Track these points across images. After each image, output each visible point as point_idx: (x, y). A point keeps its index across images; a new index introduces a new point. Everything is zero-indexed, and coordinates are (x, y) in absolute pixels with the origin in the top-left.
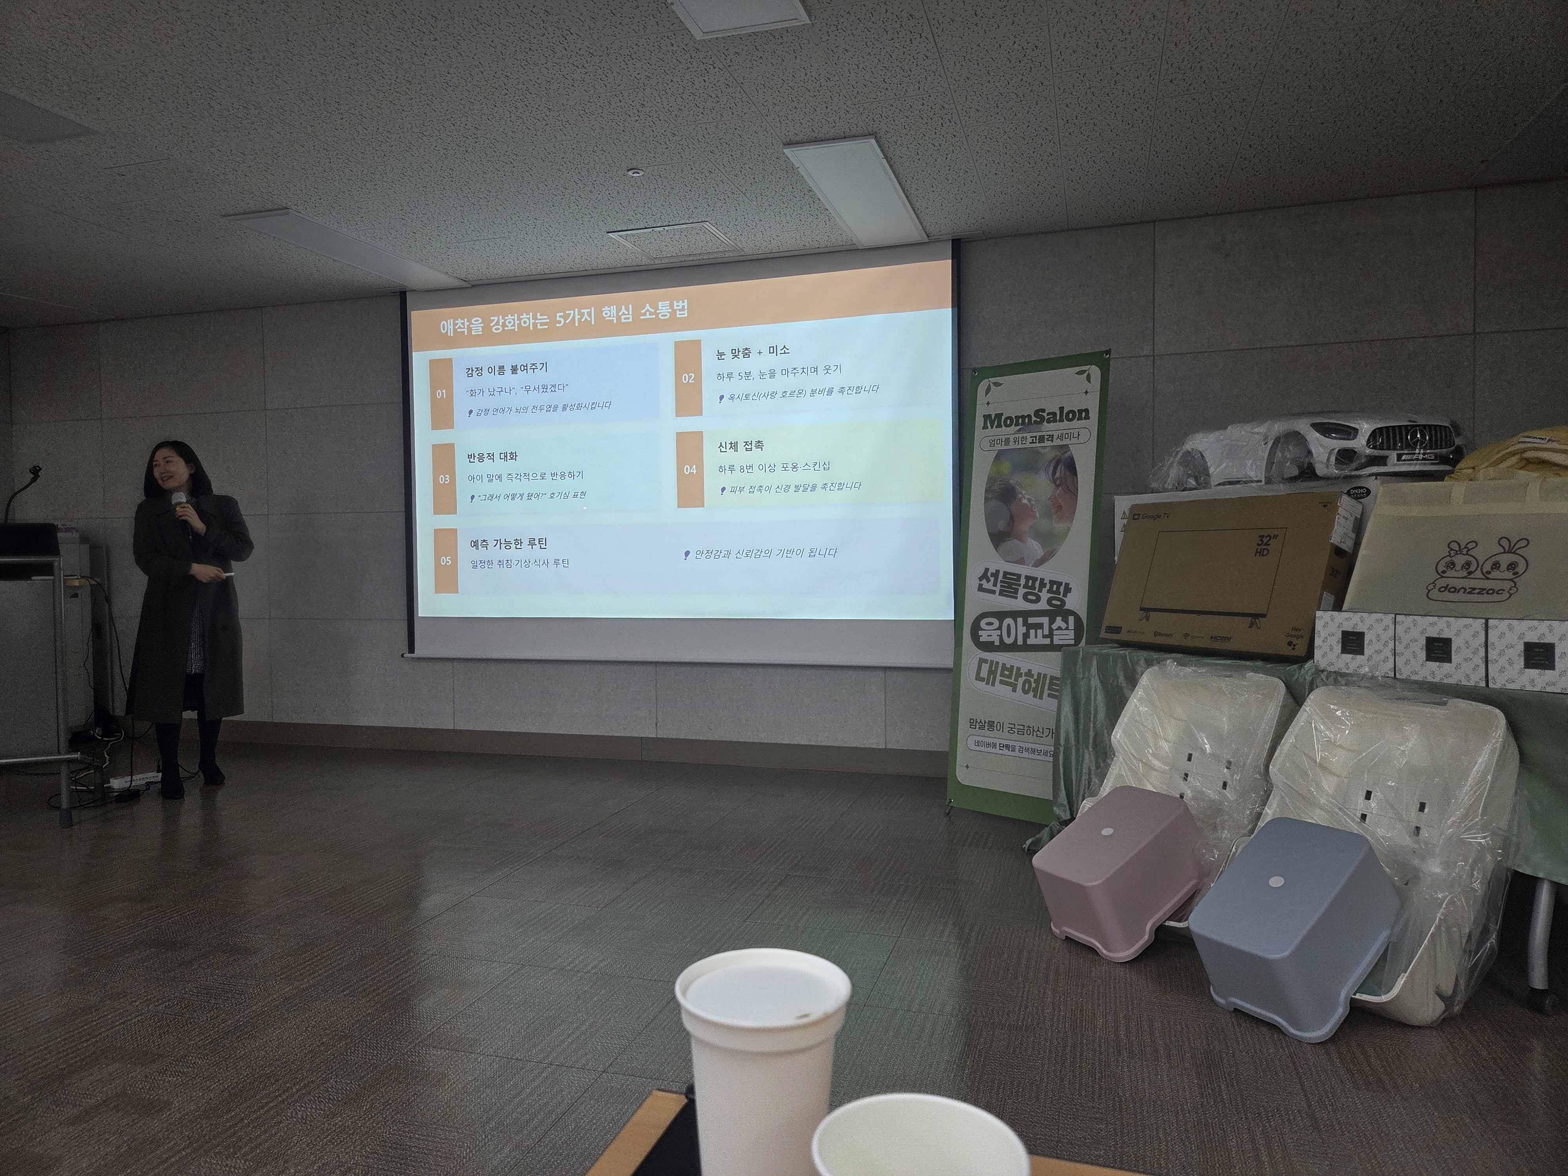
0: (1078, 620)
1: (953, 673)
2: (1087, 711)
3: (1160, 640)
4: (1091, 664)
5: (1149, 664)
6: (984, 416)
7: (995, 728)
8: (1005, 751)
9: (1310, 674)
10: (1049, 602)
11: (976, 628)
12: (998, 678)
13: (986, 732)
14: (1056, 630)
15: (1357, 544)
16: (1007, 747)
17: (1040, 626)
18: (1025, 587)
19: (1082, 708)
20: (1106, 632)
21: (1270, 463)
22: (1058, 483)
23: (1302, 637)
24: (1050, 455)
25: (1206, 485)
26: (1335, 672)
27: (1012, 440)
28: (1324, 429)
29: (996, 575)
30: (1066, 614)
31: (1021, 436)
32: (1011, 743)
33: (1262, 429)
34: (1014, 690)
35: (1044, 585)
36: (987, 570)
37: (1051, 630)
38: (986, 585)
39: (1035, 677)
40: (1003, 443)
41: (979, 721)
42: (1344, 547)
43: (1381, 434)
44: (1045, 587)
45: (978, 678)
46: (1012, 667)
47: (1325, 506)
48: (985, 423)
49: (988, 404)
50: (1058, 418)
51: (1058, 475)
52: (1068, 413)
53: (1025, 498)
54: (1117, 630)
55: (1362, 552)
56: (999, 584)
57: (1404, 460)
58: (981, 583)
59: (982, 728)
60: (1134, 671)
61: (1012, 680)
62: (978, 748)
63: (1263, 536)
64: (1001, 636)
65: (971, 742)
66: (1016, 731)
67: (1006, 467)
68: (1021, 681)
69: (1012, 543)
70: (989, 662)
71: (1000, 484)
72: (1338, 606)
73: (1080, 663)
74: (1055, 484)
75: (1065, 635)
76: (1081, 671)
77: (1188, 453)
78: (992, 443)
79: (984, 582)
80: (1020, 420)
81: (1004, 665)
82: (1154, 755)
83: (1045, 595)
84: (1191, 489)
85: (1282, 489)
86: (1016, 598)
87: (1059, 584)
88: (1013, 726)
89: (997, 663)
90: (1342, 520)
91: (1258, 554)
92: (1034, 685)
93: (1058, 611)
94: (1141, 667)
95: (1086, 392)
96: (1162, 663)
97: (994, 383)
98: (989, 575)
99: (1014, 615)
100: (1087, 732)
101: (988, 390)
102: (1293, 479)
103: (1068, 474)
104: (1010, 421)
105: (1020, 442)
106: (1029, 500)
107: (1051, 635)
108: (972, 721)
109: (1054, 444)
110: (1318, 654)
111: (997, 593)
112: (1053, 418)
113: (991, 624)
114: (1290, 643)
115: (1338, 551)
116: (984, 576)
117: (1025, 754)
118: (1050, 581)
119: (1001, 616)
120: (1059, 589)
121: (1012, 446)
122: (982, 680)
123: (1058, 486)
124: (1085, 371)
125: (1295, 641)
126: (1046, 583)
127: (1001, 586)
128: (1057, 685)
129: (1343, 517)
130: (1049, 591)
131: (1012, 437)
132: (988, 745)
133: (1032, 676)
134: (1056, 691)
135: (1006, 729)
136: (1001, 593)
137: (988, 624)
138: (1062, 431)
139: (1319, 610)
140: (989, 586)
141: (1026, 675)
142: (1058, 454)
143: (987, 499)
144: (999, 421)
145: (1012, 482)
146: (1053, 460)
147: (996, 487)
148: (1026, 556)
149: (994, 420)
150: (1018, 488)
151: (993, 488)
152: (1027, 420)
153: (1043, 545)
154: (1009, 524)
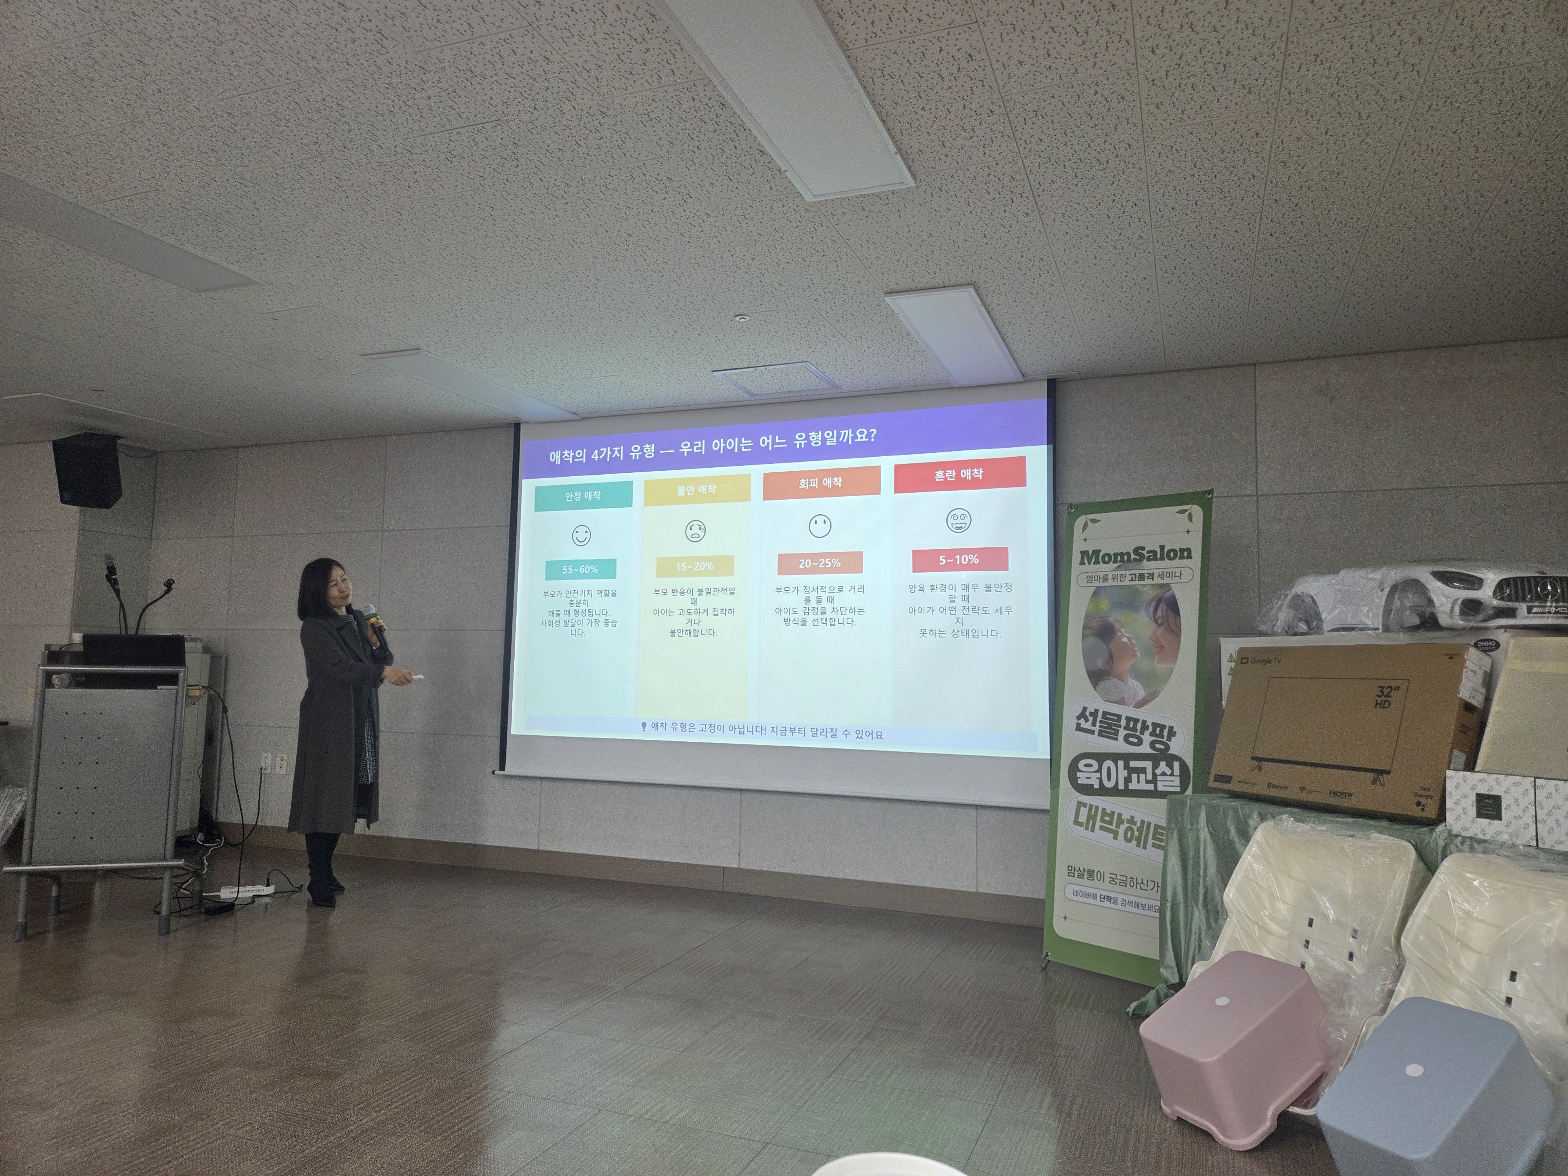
0: (1183, 765)
1: (1049, 814)
2: (1197, 865)
3: (1274, 793)
4: (1199, 814)
5: (1263, 818)
6: (1081, 552)
7: (1095, 878)
8: (1107, 904)
9: (1442, 838)
10: (1152, 745)
11: (1073, 768)
12: (1098, 824)
13: (1085, 881)
14: (1160, 775)
15: (1488, 700)
16: (1109, 898)
17: (1143, 770)
18: (1127, 728)
19: (1191, 862)
20: (1215, 781)
21: (1387, 611)
22: (1160, 621)
23: (1431, 797)
24: (1149, 594)
25: (1319, 630)
26: (1471, 838)
27: (1110, 577)
28: (1446, 578)
29: (1095, 714)
30: (1171, 759)
31: (1120, 573)
32: (1112, 895)
33: (1377, 575)
34: (1115, 838)
35: (1147, 728)
36: (1085, 709)
37: (1154, 775)
38: (1084, 725)
39: (1138, 825)
40: (1101, 580)
41: (1078, 869)
42: (1474, 703)
43: (1508, 585)
44: (1147, 729)
45: (1077, 822)
46: (1113, 813)
47: (1451, 658)
48: (1082, 559)
49: (1085, 540)
50: (1159, 556)
51: (1159, 614)
52: (1170, 551)
53: (1124, 636)
54: (1227, 779)
55: (1494, 708)
56: (1098, 724)
57: (1537, 613)
58: (1079, 722)
59: (1081, 876)
60: (1247, 824)
61: (1113, 827)
62: (1075, 898)
63: (1383, 687)
64: (1100, 779)
65: (1070, 889)
66: (1118, 881)
67: (1104, 604)
68: (1123, 828)
69: (1111, 683)
70: (1088, 807)
71: (1098, 621)
72: (1470, 766)
73: (1187, 813)
74: (1157, 623)
75: (1170, 783)
76: (1189, 821)
77: (1297, 596)
78: (1090, 579)
79: (1082, 721)
80: (1119, 557)
81: (1104, 810)
82: (1272, 919)
83: (1147, 738)
84: (1302, 634)
85: (1402, 639)
86: (1116, 739)
87: (1163, 727)
88: (1114, 877)
89: (1097, 808)
90: (1471, 674)
91: (1379, 706)
92: (1136, 833)
93: (1162, 756)
94: (1255, 821)
95: (1188, 532)
96: (1277, 818)
97: (1091, 520)
98: (1087, 714)
99: (1115, 757)
100: (1196, 886)
101: (1085, 527)
102: (1414, 629)
103: (1170, 612)
104: (1108, 558)
105: (1119, 580)
106: (1129, 639)
107: (1154, 781)
108: (1070, 868)
109: (1154, 582)
110: (1450, 817)
111: (1097, 733)
112: (1153, 556)
113: (1090, 765)
114: (1418, 804)
115: (1468, 707)
116: (1082, 715)
117: (1128, 908)
118: (1153, 724)
119: (1101, 758)
120: (1163, 732)
121: (1110, 583)
122: (1081, 824)
123: (1159, 625)
124: (1187, 510)
125: (1423, 801)
126: (1148, 726)
127: (1101, 726)
128: (1162, 834)
129: (1472, 671)
130: (1151, 734)
131: (1110, 574)
132: (1088, 895)
133: (1135, 823)
134: (1161, 840)
135: (1107, 879)
136: (1101, 734)
137: (1086, 765)
138: (1163, 570)
139: (1449, 769)
140: (1088, 725)
141: (1128, 822)
142: (1159, 592)
143: (1084, 636)
144: (1097, 558)
145: (1111, 619)
146: (1152, 600)
147: (1094, 624)
148: (1126, 696)
149: (1092, 557)
150: (1117, 625)
151: (1091, 625)
152: (1126, 558)
153: (1145, 686)
154: (1108, 663)
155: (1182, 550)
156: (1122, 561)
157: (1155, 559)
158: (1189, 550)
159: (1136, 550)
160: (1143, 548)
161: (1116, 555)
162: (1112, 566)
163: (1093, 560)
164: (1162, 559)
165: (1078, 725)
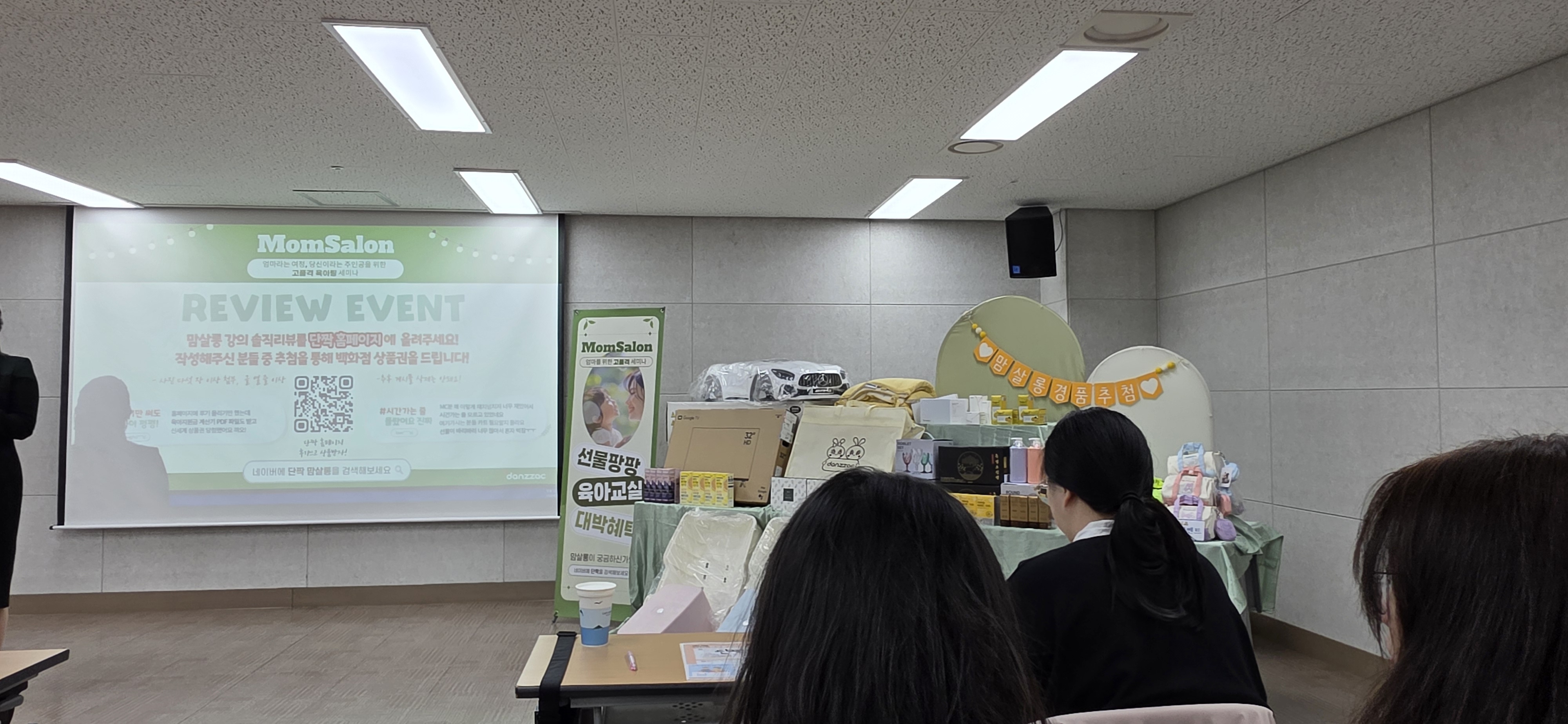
0: (644, 483)
1: (557, 523)
6: (583, 343)
7: (589, 559)
8: (596, 574)
9: (767, 513)
10: (626, 471)
11: (576, 489)
12: (592, 524)
13: (582, 562)
14: (630, 490)
15: (793, 439)
16: (597, 571)
17: (620, 488)
18: (611, 461)
21: (753, 389)
22: (632, 392)
23: (765, 492)
24: (627, 373)
25: (721, 399)
27: (602, 361)
28: (777, 374)
29: (590, 453)
30: (637, 479)
31: (608, 358)
32: (599, 568)
33: (749, 367)
34: (602, 532)
36: (584, 450)
37: (627, 490)
38: (583, 460)
39: (617, 522)
40: (596, 363)
41: (577, 555)
42: (788, 441)
43: (804, 378)
44: (624, 462)
45: (577, 525)
46: (601, 516)
47: (778, 417)
48: (584, 348)
50: (632, 349)
51: (632, 387)
52: (639, 346)
53: (610, 401)
55: (797, 441)
56: (592, 459)
57: (817, 393)
58: (580, 458)
59: (579, 559)
61: (601, 525)
62: (575, 574)
63: (748, 433)
64: (593, 495)
65: (572, 568)
66: (603, 559)
68: (607, 525)
69: (601, 432)
70: (585, 514)
71: (593, 391)
72: (782, 476)
74: (630, 393)
75: (636, 494)
78: (588, 362)
79: (582, 457)
81: (595, 515)
83: (623, 467)
84: (712, 401)
85: (758, 405)
86: (604, 469)
87: (633, 459)
88: (601, 557)
89: (591, 514)
90: (786, 426)
91: (745, 443)
92: (615, 528)
93: (632, 477)
95: (650, 334)
97: (591, 322)
98: (586, 453)
99: (602, 480)
101: (587, 325)
102: (762, 400)
103: (638, 386)
104: (600, 349)
105: (607, 363)
106: (613, 403)
107: (627, 494)
108: (572, 555)
110: (772, 501)
111: (592, 465)
112: (629, 348)
113: (587, 487)
114: (760, 495)
115: (785, 443)
116: (582, 454)
117: (609, 575)
118: (627, 457)
119: (593, 481)
120: (631, 462)
121: (602, 365)
122: (580, 526)
123: (632, 394)
124: (649, 320)
125: (762, 494)
126: (624, 459)
127: (594, 461)
128: (631, 527)
129: (787, 423)
130: (627, 464)
131: (602, 359)
132: (584, 571)
133: (614, 522)
134: (630, 530)
135: (596, 559)
136: (594, 466)
137: (584, 487)
138: (635, 358)
139: (774, 476)
140: (586, 461)
141: (610, 521)
142: (632, 372)
143: (584, 401)
144: (593, 348)
145: (602, 390)
146: (628, 376)
147: (591, 393)
148: (610, 441)
149: (589, 347)
150: (605, 394)
151: (589, 393)
152: (612, 348)
153: (622, 434)
154: (599, 418)
155: (646, 346)
156: (609, 350)
157: (630, 350)
158: (650, 346)
159: (618, 344)
160: (623, 343)
161: (605, 346)
162: (603, 353)
163: (591, 349)
164: (634, 350)
165: (580, 460)
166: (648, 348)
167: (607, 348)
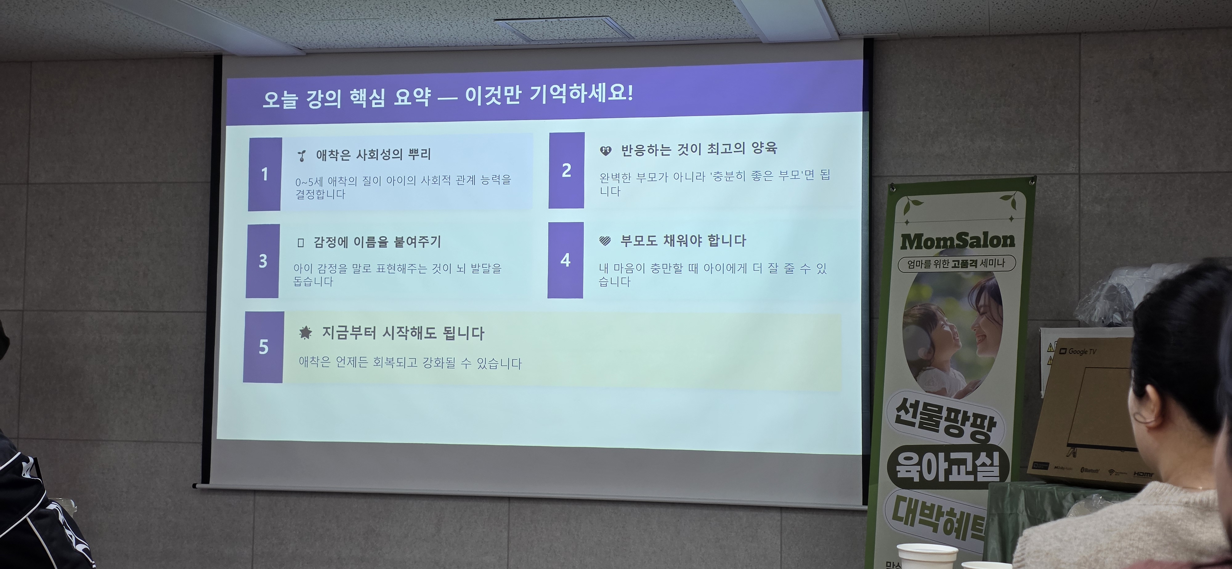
0: (1003, 455)
1: (864, 514)
3: (1086, 476)
4: (1018, 498)
5: (1076, 499)
6: (903, 236)
10: (973, 436)
11: (893, 462)
12: (918, 517)
14: (979, 466)
17: (963, 462)
18: (948, 419)
22: (982, 310)
24: (973, 281)
27: (932, 263)
29: (915, 406)
30: (990, 450)
31: (942, 259)
34: (935, 531)
35: (968, 419)
36: (905, 400)
37: (975, 466)
38: (904, 416)
39: (958, 516)
40: (923, 266)
44: (969, 421)
45: (896, 517)
46: (933, 505)
48: (904, 243)
50: (982, 243)
51: (982, 302)
52: (993, 238)
53: (947, 325)
56: (919, 416)
58: (899, 414)
60: (1062, 506)
61: (933, 520)
64: (921, 472)
67: (926, 291)
68: (943, 520)
69: (932, 373)
70: (907, 501)
71: (919, 309)
73: (1007, 499)
74: (979, 312)
75: (990, 473)
76: (1009, 507)
77: (1113, 288)
78: (911, 265)
79: (902, 413)
81: (924, 503)
83: (968, 429)
86: (937, 431)
87: (983, 417)
89: (917, 501)
92: (956, 525)
93: (982, 446)
94: (1068, 502)
95: (1011, 219)
96: (1088, 497)
97: (913, 202)
98: (908, 405)
99: (935, 449)
101: (907, 209)
103: (992, 301)
104: (930, 243)
105: (942, 265)
106: (951, 327)
107: (974, 472)
108: (889, 564)
109: (976, 270)
111: (917, 425)
112: (977, 243)
113: (910, 458)
116: (903, 407)
118: (974, 414)
119: (921, 450)
120: (983, 423)
121: (933, 269)
122: (900, 519)
123: (982, 314)
124: (1010, 196)
126: (970, 417)
127: (921, 418)
128: (982, 525)
130: (973, 425)
131: (933, 260)
133: (954, 515)
134: (981, 531)
136: (921, 426)
137: (907, 458)
138: (986, 257)
140: (908, 417)
141: (948, 514)
142: (982, 280)
143: (905, 325)
144: (919, 242)
145: (933, 308)
146: (976, 287)
147: (916, 312)
148: (947, 387)
149: (913, 241)
150: (939, 314)
151: (912, 312)
152: (949, 243)
153: (966, 376)
154: (929, 352)
155: (1005, 238)
156: (945, 246)
157: (978, 246)
158: (1012, 238)
159: (960, 236)
160: (966, 234)
161: (939, 240)
162: (935, 251)
163: (915, 245)
164: (985, 245)
165: (898, 417)
166: (1008, 241)
167: (942, 243)
